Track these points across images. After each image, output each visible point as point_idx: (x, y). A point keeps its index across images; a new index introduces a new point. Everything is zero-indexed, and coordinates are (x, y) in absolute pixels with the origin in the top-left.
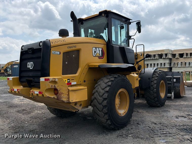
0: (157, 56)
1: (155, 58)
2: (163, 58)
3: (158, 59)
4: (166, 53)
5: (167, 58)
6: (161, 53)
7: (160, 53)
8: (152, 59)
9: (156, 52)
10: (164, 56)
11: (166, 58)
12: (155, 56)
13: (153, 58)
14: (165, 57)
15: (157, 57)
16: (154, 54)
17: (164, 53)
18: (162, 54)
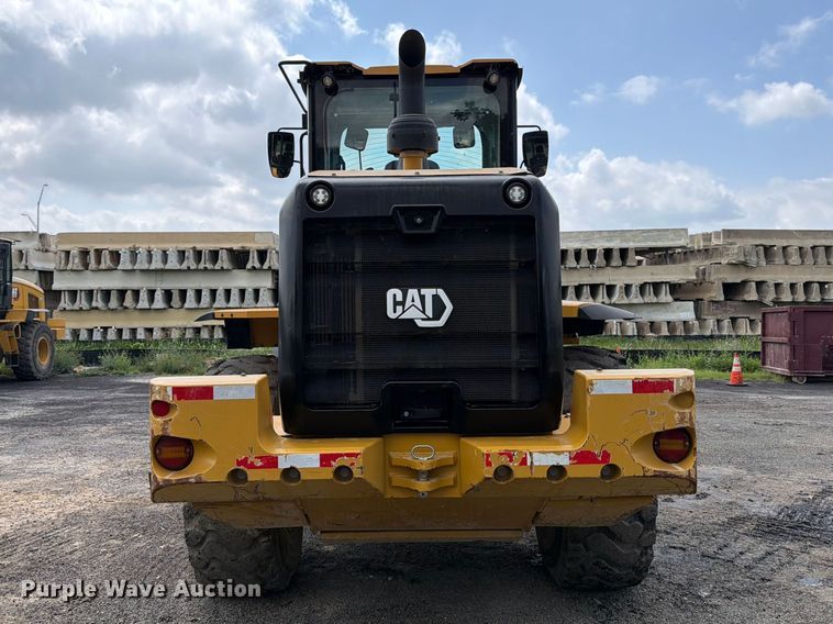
0: (223, 255)
1: (217, 267)
2: (249, 266)
3: (228, 270)
4: (262, 247)
5: (266, 266)
6: (240, 245)
7: (236, 246)
8: (206, 268)
9: (218, 241)
10: (253, 261)
11: (261, 269)
12: (215, 255)
13: (209, 266)
14: (257, 265)
15: (224, 261)
16: (213, 246)
17: (253, 246)
18: (248, 252)
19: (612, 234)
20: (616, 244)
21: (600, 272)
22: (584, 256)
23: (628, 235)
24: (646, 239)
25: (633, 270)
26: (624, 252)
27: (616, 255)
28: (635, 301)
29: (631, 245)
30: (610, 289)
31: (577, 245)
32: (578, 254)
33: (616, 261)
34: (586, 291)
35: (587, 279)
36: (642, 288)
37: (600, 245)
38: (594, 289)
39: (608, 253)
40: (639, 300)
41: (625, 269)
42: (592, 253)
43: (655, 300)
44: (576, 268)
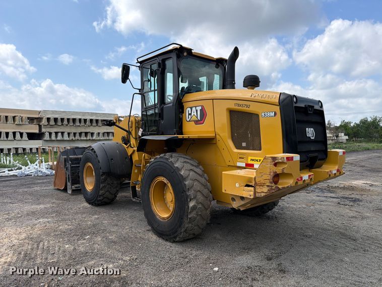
19: (92, 114)
20: (94, 118)
21: (88, 128)
22: (83, 121)
23: (98, 115)
24: (104, 117)
25: (100, 128)
26: (97, 121)
27: (94, 122)
28: (101, 139)
29: (99, 118)
30: (92, 134)
31: (80, 117)
32: (80, 120)
33: (94, 124)
34: (83, 134)
35: (84, 130)
36: (104, 133)
37: (88, 118)
38: (86, 134)
39: (91, 120)
40: (103, 138)
41: (97, 127)
42: (85, 120)
43: (108, 138)
44: (79, 126)
